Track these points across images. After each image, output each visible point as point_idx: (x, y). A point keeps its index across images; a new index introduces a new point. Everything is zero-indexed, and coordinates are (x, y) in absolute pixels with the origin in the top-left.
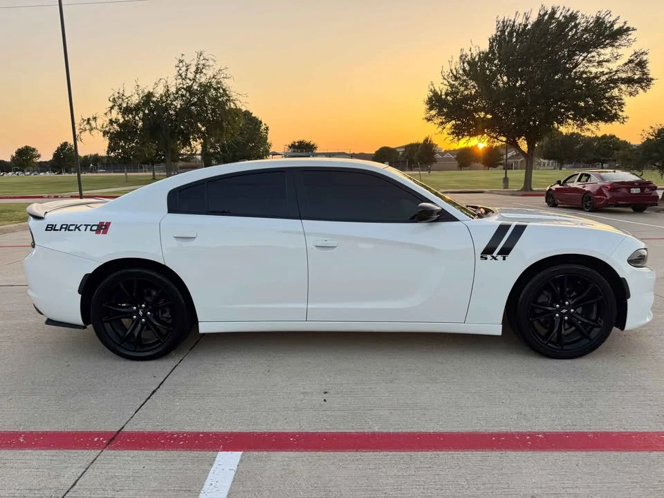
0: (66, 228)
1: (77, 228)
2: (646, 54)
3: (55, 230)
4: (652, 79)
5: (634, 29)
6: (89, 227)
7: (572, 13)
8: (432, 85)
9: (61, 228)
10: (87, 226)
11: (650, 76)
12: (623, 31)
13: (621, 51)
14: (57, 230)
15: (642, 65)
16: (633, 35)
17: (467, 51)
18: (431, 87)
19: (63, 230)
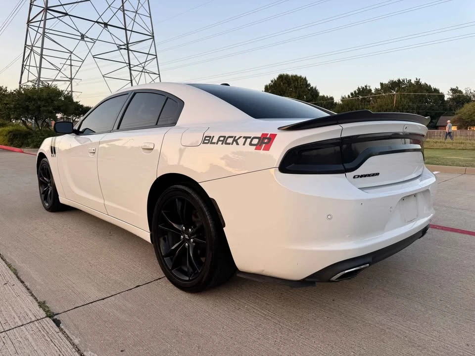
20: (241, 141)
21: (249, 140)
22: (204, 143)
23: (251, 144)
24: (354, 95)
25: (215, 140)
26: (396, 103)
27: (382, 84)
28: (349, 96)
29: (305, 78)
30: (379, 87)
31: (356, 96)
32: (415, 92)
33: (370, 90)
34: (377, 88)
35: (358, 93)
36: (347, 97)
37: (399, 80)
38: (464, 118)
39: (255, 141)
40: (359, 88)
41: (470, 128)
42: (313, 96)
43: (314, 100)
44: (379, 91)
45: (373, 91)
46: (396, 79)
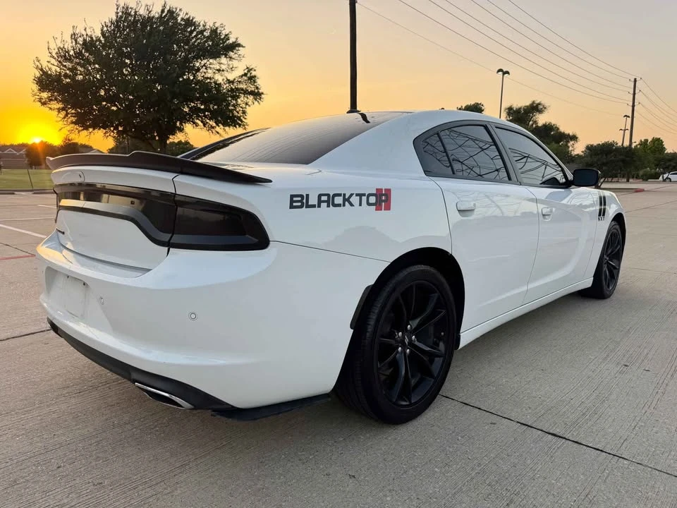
0: (328, 202)
1: (347, 200)
2: (255, 70)
3: (308, 206)
4: (262, 93)
5: (242, 46)
6: (364, 199)
7: (189, 17)
8: (39, 61)
9: (320, 202)
10: (361, 195)
11: (260, 91)
12: (235, 46)
13: (235, 63)
14: (313, 206)
15: (252, 79)
16: (241, 51)
17: (80, 30)
18: (38, 63)
19: (324, 205)
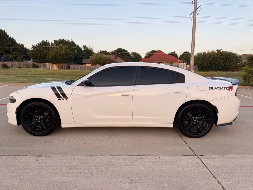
20: (223, 88)
21: (226, 88)
22: (209, 89)
23: (227, 89)
24: (39, 45)
25: (214, 88)
26: (64, 51)
27: (54, 41)
28: (37, 45)
29: (4, 31)
30: (53, 42)
31: (41, 46)
32: (72, 46)
33: (49, 43)
34: (52, 42)
35: (42, 44)
36: (36, 46)
37: (63, 40)
38: (94, 60)
39: (228, 88)
40: (42, 41)
41: (97, 65)
42: (12, 43)
43: (13, 46)
44: (53, 44)
45: (50, 44)
46: (62, 39)
